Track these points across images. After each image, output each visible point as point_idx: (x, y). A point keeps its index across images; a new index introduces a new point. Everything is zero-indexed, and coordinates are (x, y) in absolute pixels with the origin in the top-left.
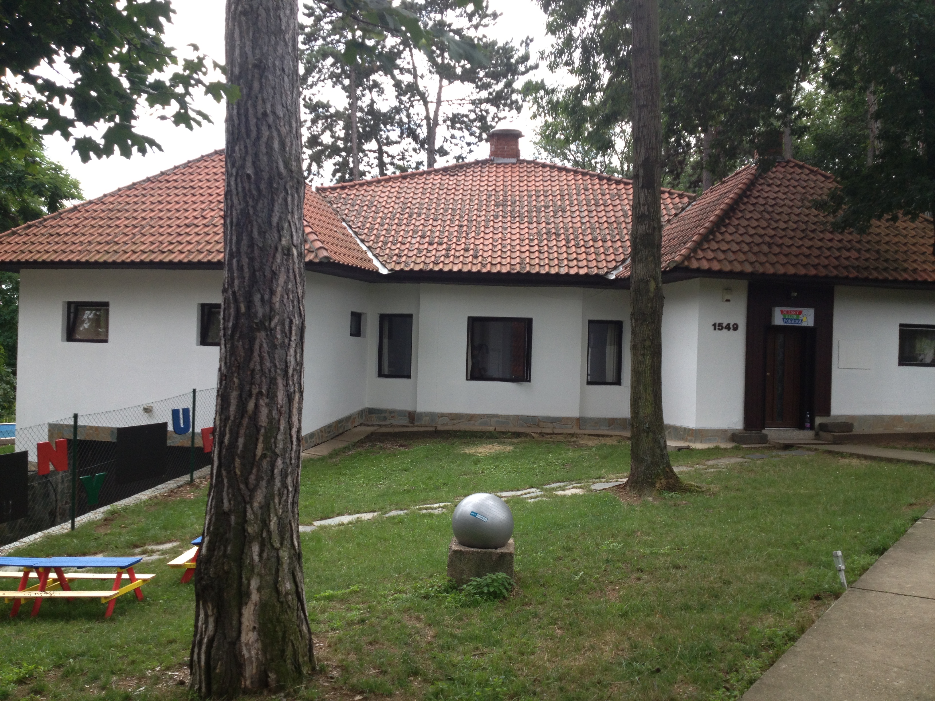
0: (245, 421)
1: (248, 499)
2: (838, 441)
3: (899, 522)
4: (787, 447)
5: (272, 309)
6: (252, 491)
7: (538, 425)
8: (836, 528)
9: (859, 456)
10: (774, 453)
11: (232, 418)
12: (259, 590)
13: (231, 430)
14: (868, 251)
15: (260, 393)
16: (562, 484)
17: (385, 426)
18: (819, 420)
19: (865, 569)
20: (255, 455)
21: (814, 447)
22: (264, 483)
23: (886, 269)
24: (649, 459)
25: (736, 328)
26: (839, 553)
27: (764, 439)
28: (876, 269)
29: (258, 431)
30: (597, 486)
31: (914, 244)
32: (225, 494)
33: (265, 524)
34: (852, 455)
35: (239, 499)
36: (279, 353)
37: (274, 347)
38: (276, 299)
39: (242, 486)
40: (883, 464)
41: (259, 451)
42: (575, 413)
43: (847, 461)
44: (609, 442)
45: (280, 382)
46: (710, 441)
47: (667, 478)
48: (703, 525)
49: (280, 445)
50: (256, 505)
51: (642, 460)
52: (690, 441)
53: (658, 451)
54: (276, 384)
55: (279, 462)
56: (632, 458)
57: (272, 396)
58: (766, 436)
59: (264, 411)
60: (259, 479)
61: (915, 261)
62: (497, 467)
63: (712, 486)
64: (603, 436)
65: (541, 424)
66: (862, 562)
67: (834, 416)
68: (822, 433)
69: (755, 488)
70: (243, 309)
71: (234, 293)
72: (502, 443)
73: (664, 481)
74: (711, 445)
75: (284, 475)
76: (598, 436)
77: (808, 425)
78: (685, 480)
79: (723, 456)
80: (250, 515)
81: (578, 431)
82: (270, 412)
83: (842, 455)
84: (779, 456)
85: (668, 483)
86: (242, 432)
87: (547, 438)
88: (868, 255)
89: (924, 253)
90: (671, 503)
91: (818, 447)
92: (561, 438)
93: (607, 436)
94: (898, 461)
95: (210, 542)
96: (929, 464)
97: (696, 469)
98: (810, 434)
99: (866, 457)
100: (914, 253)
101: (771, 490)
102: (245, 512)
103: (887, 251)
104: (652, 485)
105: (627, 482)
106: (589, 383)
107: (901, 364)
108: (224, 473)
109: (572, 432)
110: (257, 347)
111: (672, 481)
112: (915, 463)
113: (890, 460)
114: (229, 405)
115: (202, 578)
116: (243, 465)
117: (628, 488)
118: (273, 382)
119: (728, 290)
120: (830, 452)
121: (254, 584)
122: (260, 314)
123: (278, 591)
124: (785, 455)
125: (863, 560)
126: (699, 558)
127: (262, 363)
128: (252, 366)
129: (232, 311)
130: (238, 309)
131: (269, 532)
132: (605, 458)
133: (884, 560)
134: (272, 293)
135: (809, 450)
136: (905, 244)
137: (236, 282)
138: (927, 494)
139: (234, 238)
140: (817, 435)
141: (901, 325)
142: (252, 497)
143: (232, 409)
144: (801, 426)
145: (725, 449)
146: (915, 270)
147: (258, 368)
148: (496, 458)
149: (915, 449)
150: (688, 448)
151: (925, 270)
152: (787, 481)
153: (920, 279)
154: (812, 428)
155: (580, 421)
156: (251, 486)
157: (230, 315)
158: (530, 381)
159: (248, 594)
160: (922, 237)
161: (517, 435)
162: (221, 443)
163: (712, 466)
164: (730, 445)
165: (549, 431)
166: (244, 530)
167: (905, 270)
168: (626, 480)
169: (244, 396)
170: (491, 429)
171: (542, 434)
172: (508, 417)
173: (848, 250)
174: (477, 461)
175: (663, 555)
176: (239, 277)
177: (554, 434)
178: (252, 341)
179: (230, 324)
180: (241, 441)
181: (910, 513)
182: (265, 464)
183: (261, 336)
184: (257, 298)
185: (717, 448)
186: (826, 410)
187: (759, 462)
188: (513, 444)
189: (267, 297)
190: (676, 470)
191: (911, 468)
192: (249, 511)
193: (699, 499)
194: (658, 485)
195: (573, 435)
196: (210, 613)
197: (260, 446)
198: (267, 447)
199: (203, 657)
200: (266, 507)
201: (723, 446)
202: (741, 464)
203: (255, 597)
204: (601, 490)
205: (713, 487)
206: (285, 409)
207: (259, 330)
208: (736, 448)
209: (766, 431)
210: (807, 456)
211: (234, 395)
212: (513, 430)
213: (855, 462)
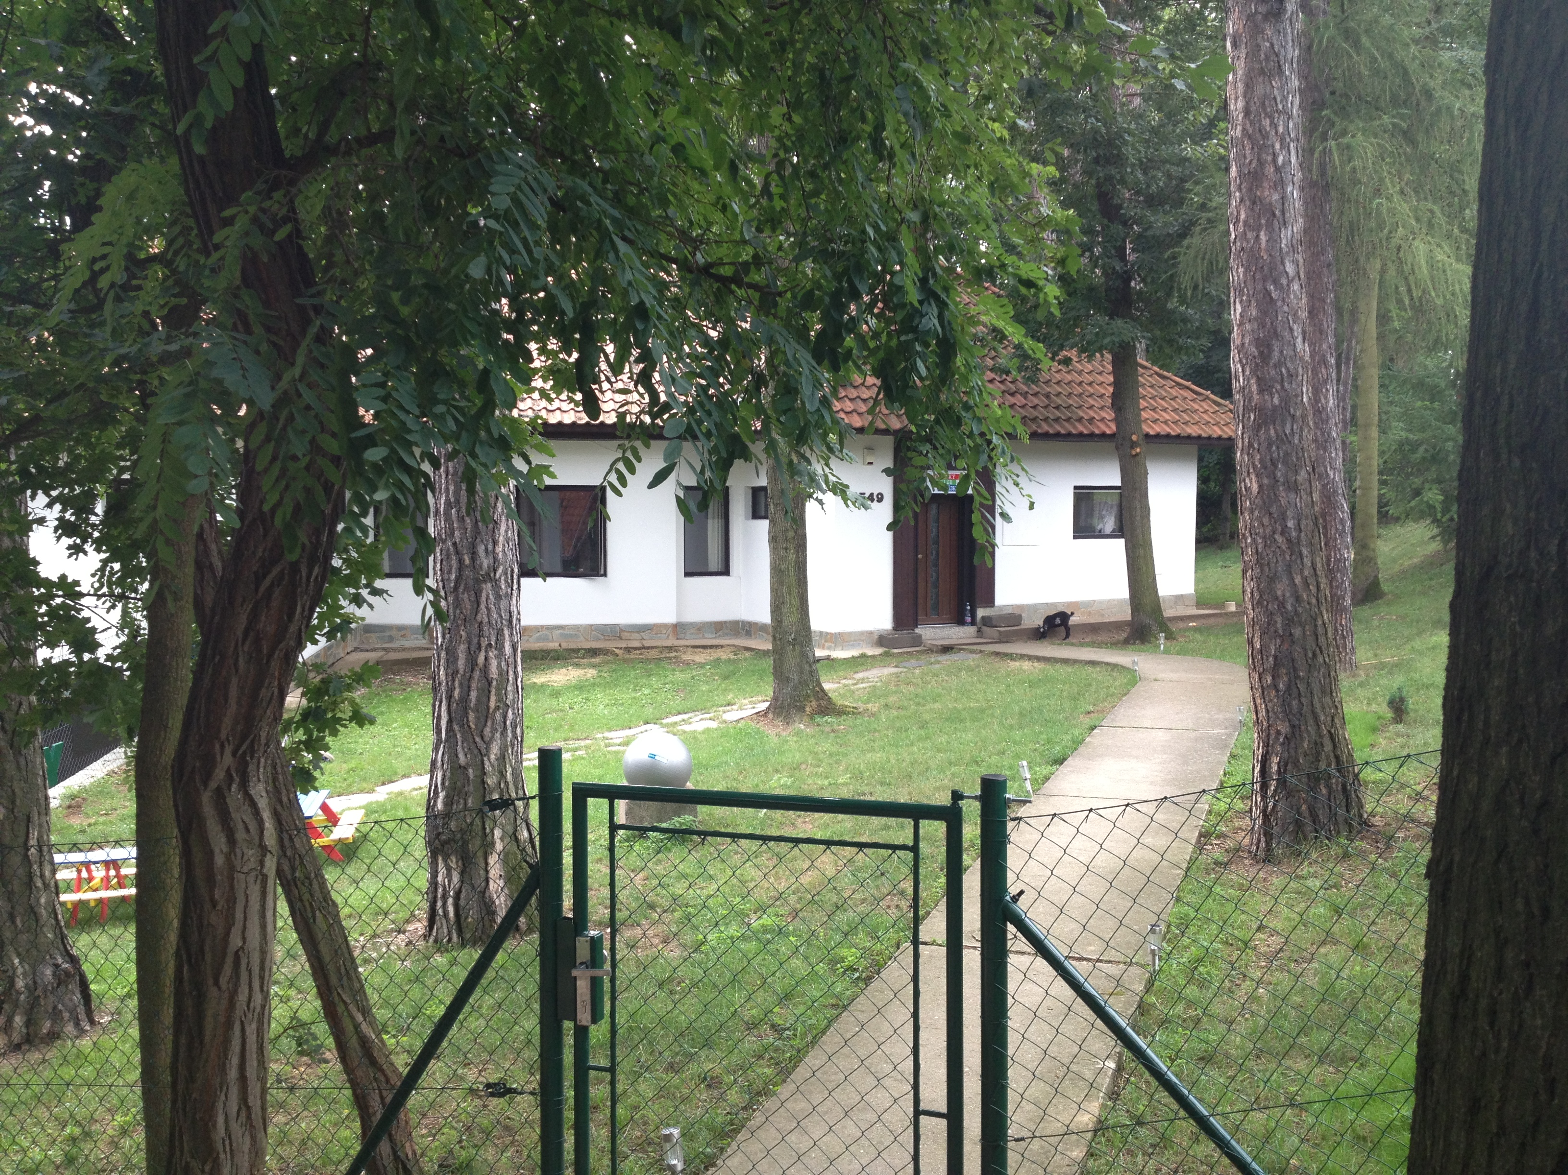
0: (477, 674)
1: (484, 751)
2: (1004, 639)
3: (1077, 732)
4: (947, 649)
5: (495, 560)
6: (488, 745)
7: (620, 638)
8: (1015, 743)
9: (1030, 658)
10: (933, 658)
11: (461, 672)
12: (502, 839)
13: (461, 685)
14: (1035, 395)
15: (490, 645)
16: (685, 717)
17: (394, 650)
18: (981, 613)
19: (1047, 779)
20: (488, 708)
21: (979, 647)
22: (498, 735)
23: (1057, 420)
24: (795, 677)
25: (880, 498)
26: (1025, 763)
27: (917, 641)
28: (1046, 420)
29: (490, 684)
30: (732, 715)
31: (1090, 384)
32: (459, 748)
33: (502, 775)
34: (1022, 657)
35: (476, 752)
36: (504, 603)
37: (498, 597)
38: (499, 549)
39: (478, 739)
40: (1058, 666)
41: (492, 704)
42: (670, 618)
43: (1017, 664)
44: (723, 655)
45: (506, 632)
46: (853, 646)
47: (818, 699)
48: (872, 750)
49: (510, 697)
50: (493, 757)
51: (788, 680)
52: (829, 648)
53: (806, 667)
54: (503, 635)
55: (510, 712)
56: (775, 677)
57: (500, 646)
58: (920, 636)
59: (494, 663)
60: (493, 730)
61: (1091, 407)
62: (587, 699)
63: (869, 706)
64: (711, 647)
65: (625, 635)
66: (1044, 772)
67: (1001, 608)
68: (984, 628)
69: (918, 704)
70: (467, 561)
71: (455, 544)
72: (577, 665)
73: (814, 704)
74: (855, 653)
75: (514, 727)
76: (704, 647)
77: (969, 619)
78: (840, 702)
79: (873, 666)
80: (488, 768)
81: (677, 643)
82: (499, 665)
83: (1010, 657)
84: (938, 662)
85: (819, 706)
86: (474, 685)
87: (634, 655)
88: (1036, 401)
89: (1102, 396)
90: (827, 729)
91: (983, 648)
92: (653, 653)
93: (717, 647)
94: (1075, 661)
95: (446, 797)
96: (1108, 664)
97: (845, 686)
98: (971, 630)
99: (1039, 659)
100: (1090, 396)
101: (937, 706)
102: (483, 764)
103: (1059, 394)
104: (802, 709)
105: (768, 708)
106: (687, 574)
107: (1075, 537)
108: (456, 727)
109: (669, 643)
110: (483, 599)
111: (824, 703)
112: (1093, 663)
113: (1066, 661)
114: (456, 659)
115: (439, 834)
116: (477, 718)
117: (770, 716)
118: (500, 632)
119: (870, 449)
120: (997, 654)
121: (498, 833)
122: (485, 566)
123: (517, 840)
124: (945, 659)
125: (1045, 770)
126: (882, 784)
127: (489, 615)
128: (479, 618)
129: (454, 563)
130: (461, 562)
131: (506, 782)
132: (726, 678)
133: (1064, 769)
134: (495, 543)
135: (973, 652)
136: (1080, 384)
137: (457, 533)
138: (1104, 700)
139: (452, 488)
140: (979, 631)
141: (1076, 488)
142: (488, 749)
143: (461, 664)
144: (961, 622)
145: (873, 657)
146: (1091, 420)
147: (486, 620)
148: (580, 687)
149: (1093, 644)
150: (828, 658)
151: (1103, 420)
152: (953, 693)
153: (1097, 432)
154: (973, 623)
155: (678, 628)
156: (487, 739)
157: (451, 566)
158: (605, 575)
159: (493, 844)
160: (1100, 373)
161: (594, 652)
162: (450, 698)
163: (863, 680)
164: (878, 651)
165: (637, 644)
166: (483, 782)
167: (1080, 420)
168: (767, 704)
169: (473, 648)
170: (554, 645)
171: (628, 650)
172: (577, 628)
173: (1012, 394)
174: (556, 694)
175: (842, 784)
176: (459, 528)
177: (644, 648)
178: (478, 594)
179: (453, 577)
180: (473, 695)
181: (1087, 721)
182: (498, 716)
183: (487, 587)
184: (481, 549)
185: (863, 656)
186: (990, 600)
187: (917, 671)
188: (594, 666)
189: (490, 547)
190: (826, 686)
191: (1090, 669)
192: (487, 763)
193: (859, 721)
194: (808, 709)
195: (670, 649)
196: (453, 865)
197: (493, 698)
198: (499, 700)
199: (451, 909)
200: (502, 758)
201: (870, 652)
202: (897, 675)
203: (499, 846)
204: (738, 721)
205: (873, 707)
206: (511, 660)
207: (485, 582)
208: (886, 654)
209: (919, 630)
210: (972, 660)
211: (462, 649)
212: (588, 645)
213: (1026, 665)
